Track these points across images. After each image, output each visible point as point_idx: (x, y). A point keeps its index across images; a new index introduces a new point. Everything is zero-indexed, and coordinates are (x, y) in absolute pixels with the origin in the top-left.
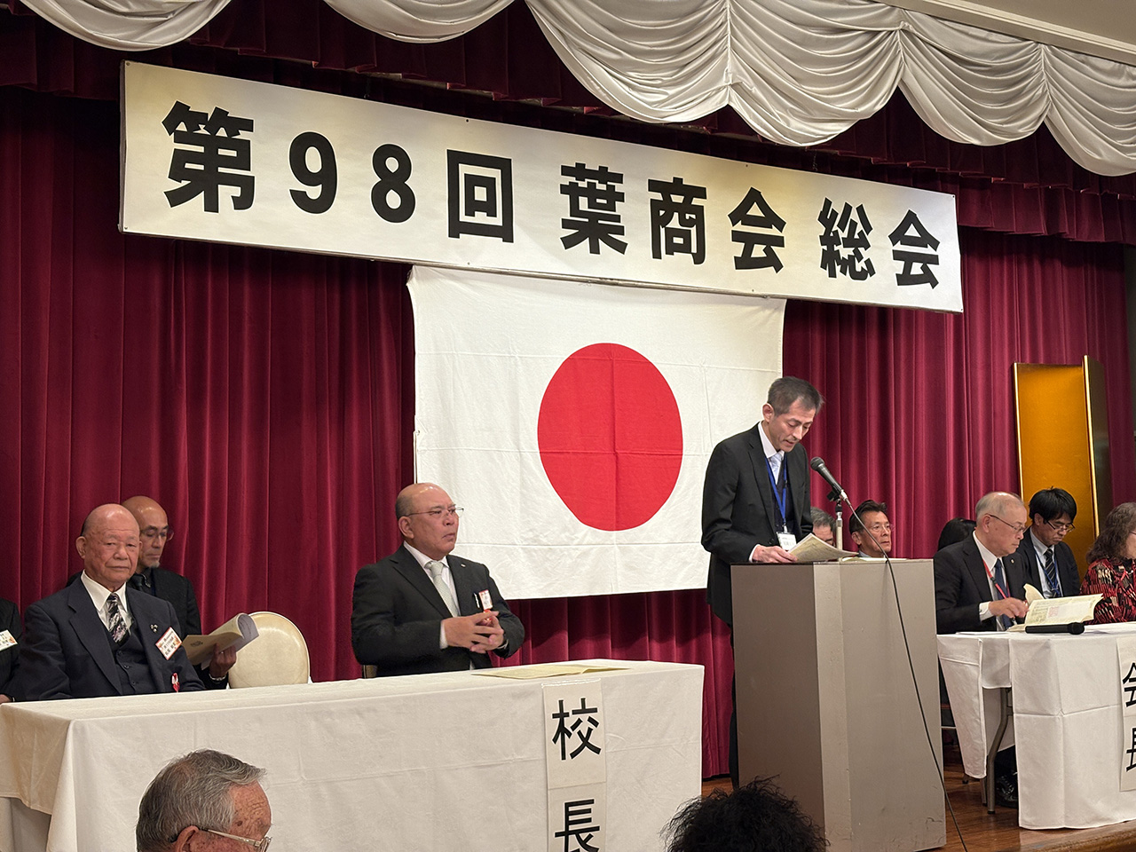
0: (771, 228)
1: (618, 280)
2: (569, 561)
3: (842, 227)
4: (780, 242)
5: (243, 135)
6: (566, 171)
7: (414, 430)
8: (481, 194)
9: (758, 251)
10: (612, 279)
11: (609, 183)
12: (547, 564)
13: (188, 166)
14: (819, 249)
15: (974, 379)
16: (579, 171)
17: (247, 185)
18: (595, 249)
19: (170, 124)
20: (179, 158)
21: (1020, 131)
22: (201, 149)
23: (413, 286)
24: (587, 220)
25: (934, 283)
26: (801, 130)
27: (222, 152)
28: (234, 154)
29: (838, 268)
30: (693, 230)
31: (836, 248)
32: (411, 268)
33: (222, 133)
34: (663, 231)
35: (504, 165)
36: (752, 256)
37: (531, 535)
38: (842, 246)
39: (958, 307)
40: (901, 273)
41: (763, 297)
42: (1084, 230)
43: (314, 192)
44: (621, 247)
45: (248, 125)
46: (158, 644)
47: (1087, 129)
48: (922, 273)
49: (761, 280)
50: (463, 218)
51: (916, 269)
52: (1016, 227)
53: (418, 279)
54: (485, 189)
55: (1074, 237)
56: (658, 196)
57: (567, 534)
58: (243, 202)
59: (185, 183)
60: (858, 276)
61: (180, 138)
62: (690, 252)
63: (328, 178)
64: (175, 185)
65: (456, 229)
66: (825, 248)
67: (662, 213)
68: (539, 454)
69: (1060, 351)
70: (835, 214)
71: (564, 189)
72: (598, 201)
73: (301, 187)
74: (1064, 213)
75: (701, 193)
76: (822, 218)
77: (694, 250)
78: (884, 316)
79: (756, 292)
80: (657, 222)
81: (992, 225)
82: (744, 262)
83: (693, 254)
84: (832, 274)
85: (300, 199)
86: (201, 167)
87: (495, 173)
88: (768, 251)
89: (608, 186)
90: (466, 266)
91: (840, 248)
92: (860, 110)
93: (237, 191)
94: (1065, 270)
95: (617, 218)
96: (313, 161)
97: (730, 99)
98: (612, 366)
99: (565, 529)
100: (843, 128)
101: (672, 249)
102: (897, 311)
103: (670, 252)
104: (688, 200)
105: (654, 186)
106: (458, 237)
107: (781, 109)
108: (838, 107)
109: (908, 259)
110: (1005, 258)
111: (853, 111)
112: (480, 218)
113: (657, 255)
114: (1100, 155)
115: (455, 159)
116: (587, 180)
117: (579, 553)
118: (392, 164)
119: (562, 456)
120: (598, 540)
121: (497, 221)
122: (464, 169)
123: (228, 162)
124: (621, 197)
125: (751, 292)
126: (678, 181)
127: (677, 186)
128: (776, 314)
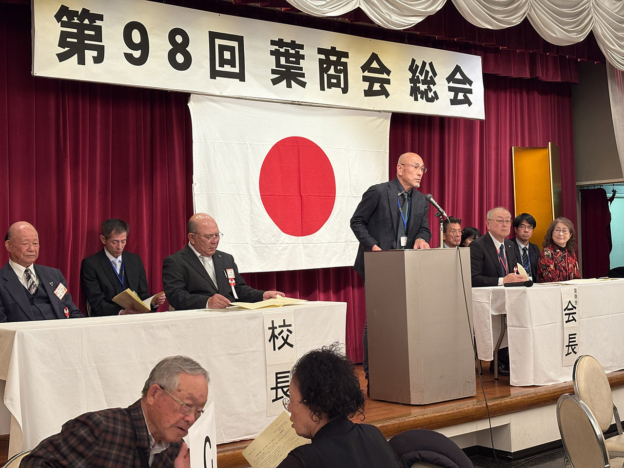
0: (383, 74)
1: (302, 102)
2: (277, 252)
3: (421, 74)
4: (388, 82)
5: (98, 23)
6: (273, 43)
7: (193, 183)
8: (227, 55)
9: (377, 87)
10: (298, 102)
11: (296, 50)
12: (265, 254)
13: (68, 40)
14: (410, 85)
15: (490, 156)
16: (280, 43)
17: (101, 50)
18: (289, 86)
19: (58, 17)
20: (64, 35)
21: (514, 21)
22: (75, 31)
23: (191, 105)
24: (285, 70)
25: (470, 104)
26: (397, 21)
27: (86, 32)
28: (93, 33)
29: (419, 96)
30: (342, 75)
31: (418, 85)
32: (190, 95)
33: (86, 22)
34: (325, 75)
35: (240, 40)
36: (373, 89)
37: (256, 239)
38: (421, 84)
39: (482, 116)
40: (452, 98)
41: (379, 111)
42: (550, 76)
43: (137, 54)
44: (303, 84)
45: (101, 17)
46: (55, 292)
47: (550, 21)
48: (464, 98)
49: (378, 102)
50: (218, 68)
51: (461, 96)
52: (514, 74)
53: (194, 101)
54: (229, 52)
55: (544, 79)
56: (323, 57)
57: (276, 238)
58: (99, 59)
59: (67, 49)
60: (429, 100)
61: (64, 24)
62: (340, 87)
63: (144, 47)
64: (62, 50)
65: (214, 74)
66: (412, 85)
67: (325, 66)
68: (260, 196)
69: (537, 140)
70: (417, 67)
71: (272, 53)
72: (291, 59)
73: (130, 51)
74: (539, 66)
75: (346, 55)
76: (411, 69)
77: (342, 86)
78: (442, 122)
79: (375, 109)
80: (323, 71)
81: (501, 73)
82: (369, 93)
83: (342, 88)
84: (416, 99)
85: (129, 57)
86: (76, 41)
87: (235, 44)
88: (382, 87)
89: (295, 51)
90: (220, 94)
91: (420, 85)
92: (429, 10)
93: (95, 54)
94: (540, 97)
95: (301, 69)
96: (136, 37)
97: (360, 4)
98: (299, 149)
99: (274, 236)
100: (420, 20)
101: (330, 86)
102: (449, 118)
103: (329, 87)
104: (339, 59)
105: (320, 51)
106: (215, 79)
107: (386, 9)
108: (417, 8)
109: (456, 91)
110: (508, 91)
111: (425, 10)
112: (227, 68)
113: (322, 89)
114: (555, 34)
115: (213, 36)
116: (284, 48)
117: (281, 248)
118: (179, 39)
119: (272, 197)
120: (292, 242)
121: (236, 70)
122: (218, 42)
123: (90, 38)
124: (303, 57)
125: (372, 109)
126: (333, 48)
127: (333, 51)
128: (386, 121)
